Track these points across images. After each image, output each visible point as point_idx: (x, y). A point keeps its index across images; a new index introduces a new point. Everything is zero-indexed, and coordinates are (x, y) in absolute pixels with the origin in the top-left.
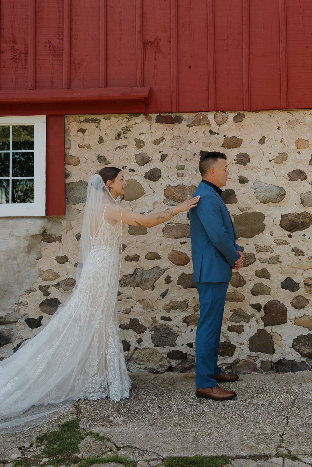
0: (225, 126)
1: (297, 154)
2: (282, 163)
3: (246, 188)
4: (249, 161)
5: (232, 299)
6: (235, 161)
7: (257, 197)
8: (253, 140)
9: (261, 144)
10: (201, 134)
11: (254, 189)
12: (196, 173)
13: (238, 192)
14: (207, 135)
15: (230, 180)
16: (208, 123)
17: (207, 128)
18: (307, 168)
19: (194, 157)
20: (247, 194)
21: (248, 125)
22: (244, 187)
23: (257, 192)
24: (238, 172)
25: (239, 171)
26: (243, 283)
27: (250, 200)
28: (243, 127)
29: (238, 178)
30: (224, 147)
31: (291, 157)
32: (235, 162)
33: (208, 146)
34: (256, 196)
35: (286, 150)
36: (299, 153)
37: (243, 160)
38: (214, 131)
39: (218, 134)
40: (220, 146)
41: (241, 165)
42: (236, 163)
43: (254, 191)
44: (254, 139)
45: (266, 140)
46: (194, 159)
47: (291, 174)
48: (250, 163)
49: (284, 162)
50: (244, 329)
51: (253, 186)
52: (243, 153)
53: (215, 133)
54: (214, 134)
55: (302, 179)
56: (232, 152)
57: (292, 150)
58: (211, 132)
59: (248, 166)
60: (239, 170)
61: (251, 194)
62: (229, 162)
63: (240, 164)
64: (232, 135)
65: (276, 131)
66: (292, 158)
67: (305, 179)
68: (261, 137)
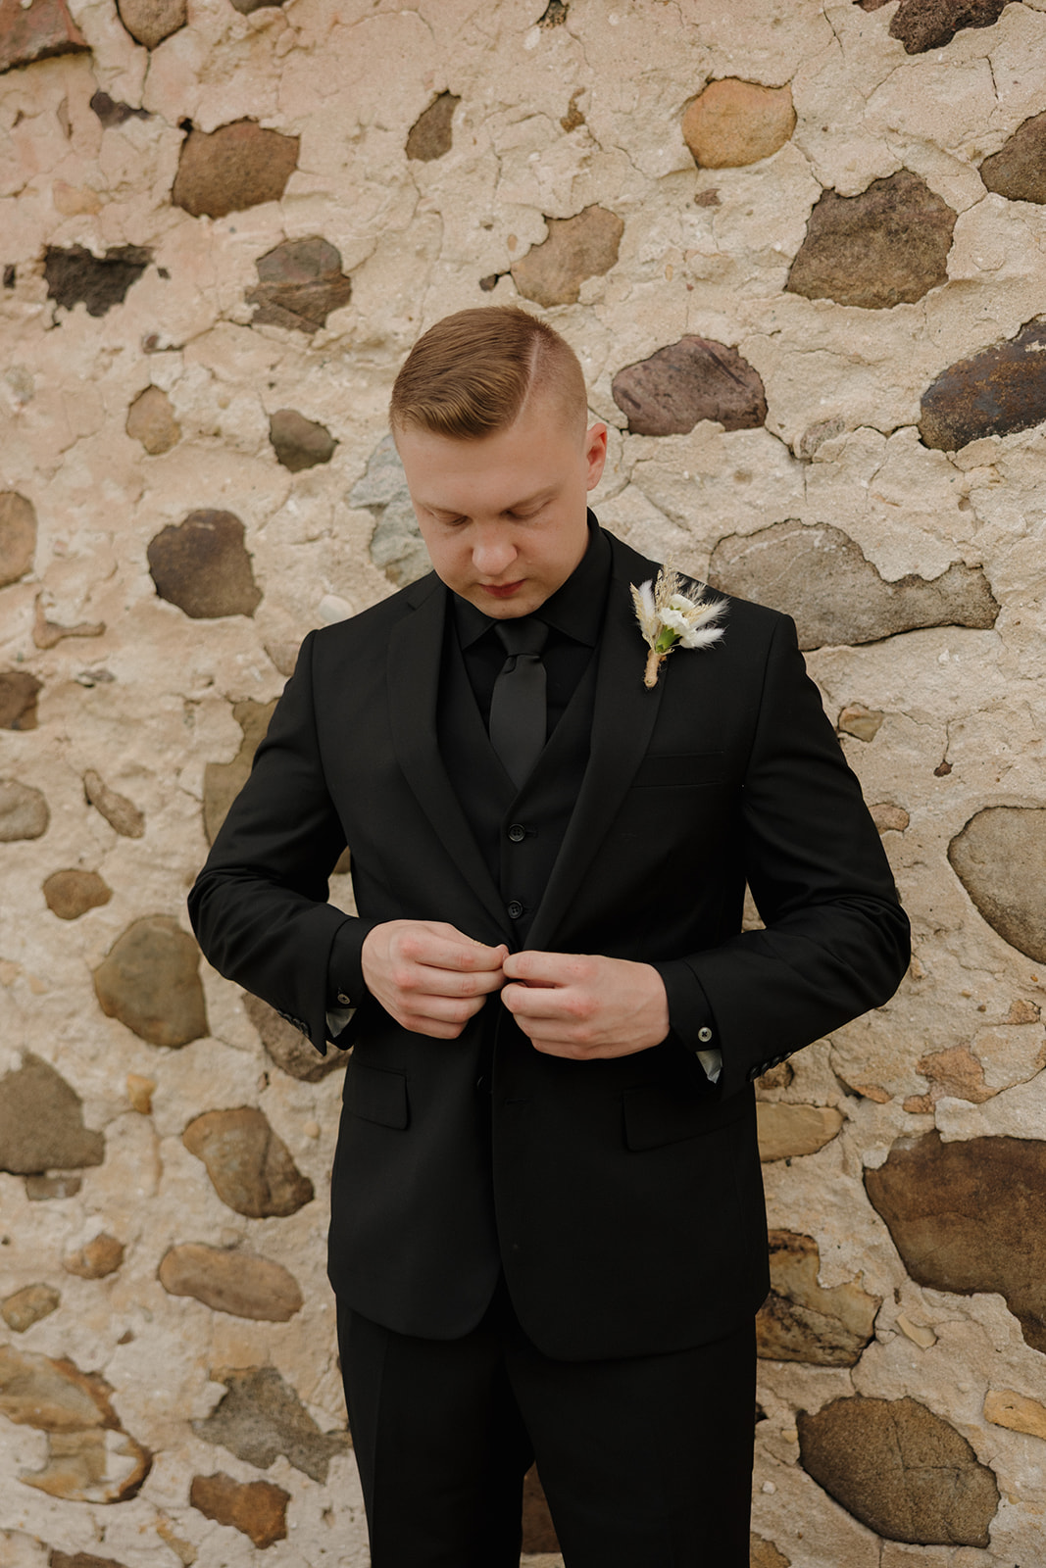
0: (181, 49)
1: (696, 216)
2: (574, 296)
3: (317, 501)
4: (340, 291)
5: (219, 1293)
6: (249, 302)
7: (394, 569)
8: (370, 129)
9: (425, 157)
10: (44, 130)
11: (369, 507)
12: (23, 403)
13: (262, 536)
14: (77, 127)
15: (219, 442)
16: (61, 37)
17: (69, 83)
18: (769, 326)
19: (9, 298)
20: (327, 550)
21: (336, 22)
22: (308, 491)
23: (391, 530)
24: (272, 385)
25: (275, 375)
26: (288, 1192)
27: (343, 592)
28: (304, 40)
29: (263, 425)
30: (186, 207)
31: (644, 243)
32: (245, 311)
33: (84, 210)
34: (385, 557)
35: (606, 188)
36: (708, 199)
37: (298, 288)
38: (123, 92)
39: (144, 113)
40: (157, 200)
41: (291, 328)
42: (258, 317)
43: (368, 519)
44: (379, 127)
45: (458, 119)
46: (9, 306)
47: (639, 382)
48: (347, 309)
49: (589, 287)
50: (291, 1522)
51: (359, 488)
52: (300, 235)
53: (127, 112)
54: (122, 120)
55: (731, 421)
56: (234, 238)
57: (659, 180)
58: (106, 108)
59: (333, 335)
60: (273, 367)
61: (347, 548)
62: (213, 315)
63: (282, 323)
64: (231, 112)
65: (534, 37)
66: (655, 251)
67: (755, 416)
68: (424, 99)
